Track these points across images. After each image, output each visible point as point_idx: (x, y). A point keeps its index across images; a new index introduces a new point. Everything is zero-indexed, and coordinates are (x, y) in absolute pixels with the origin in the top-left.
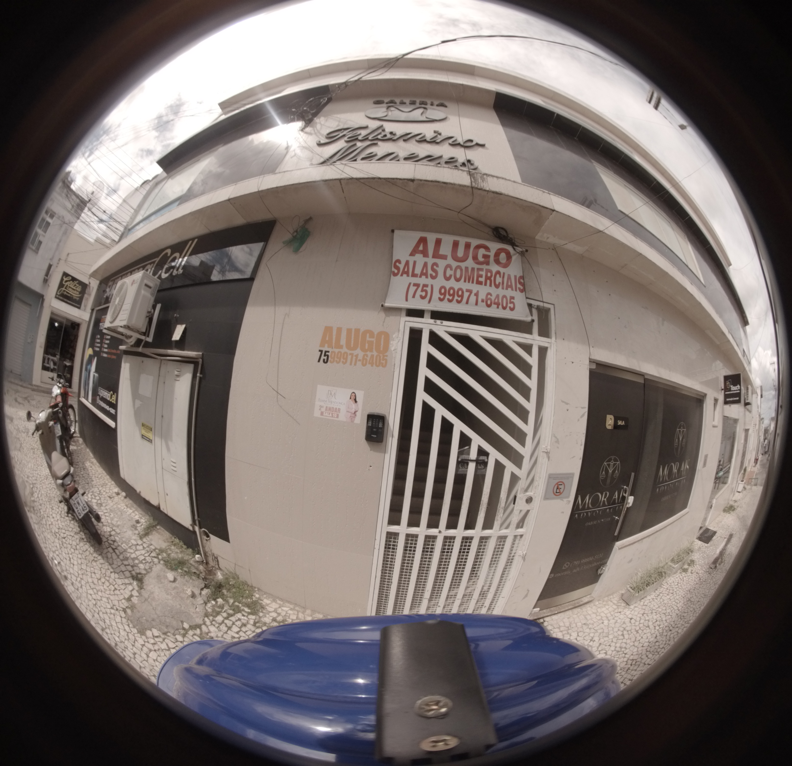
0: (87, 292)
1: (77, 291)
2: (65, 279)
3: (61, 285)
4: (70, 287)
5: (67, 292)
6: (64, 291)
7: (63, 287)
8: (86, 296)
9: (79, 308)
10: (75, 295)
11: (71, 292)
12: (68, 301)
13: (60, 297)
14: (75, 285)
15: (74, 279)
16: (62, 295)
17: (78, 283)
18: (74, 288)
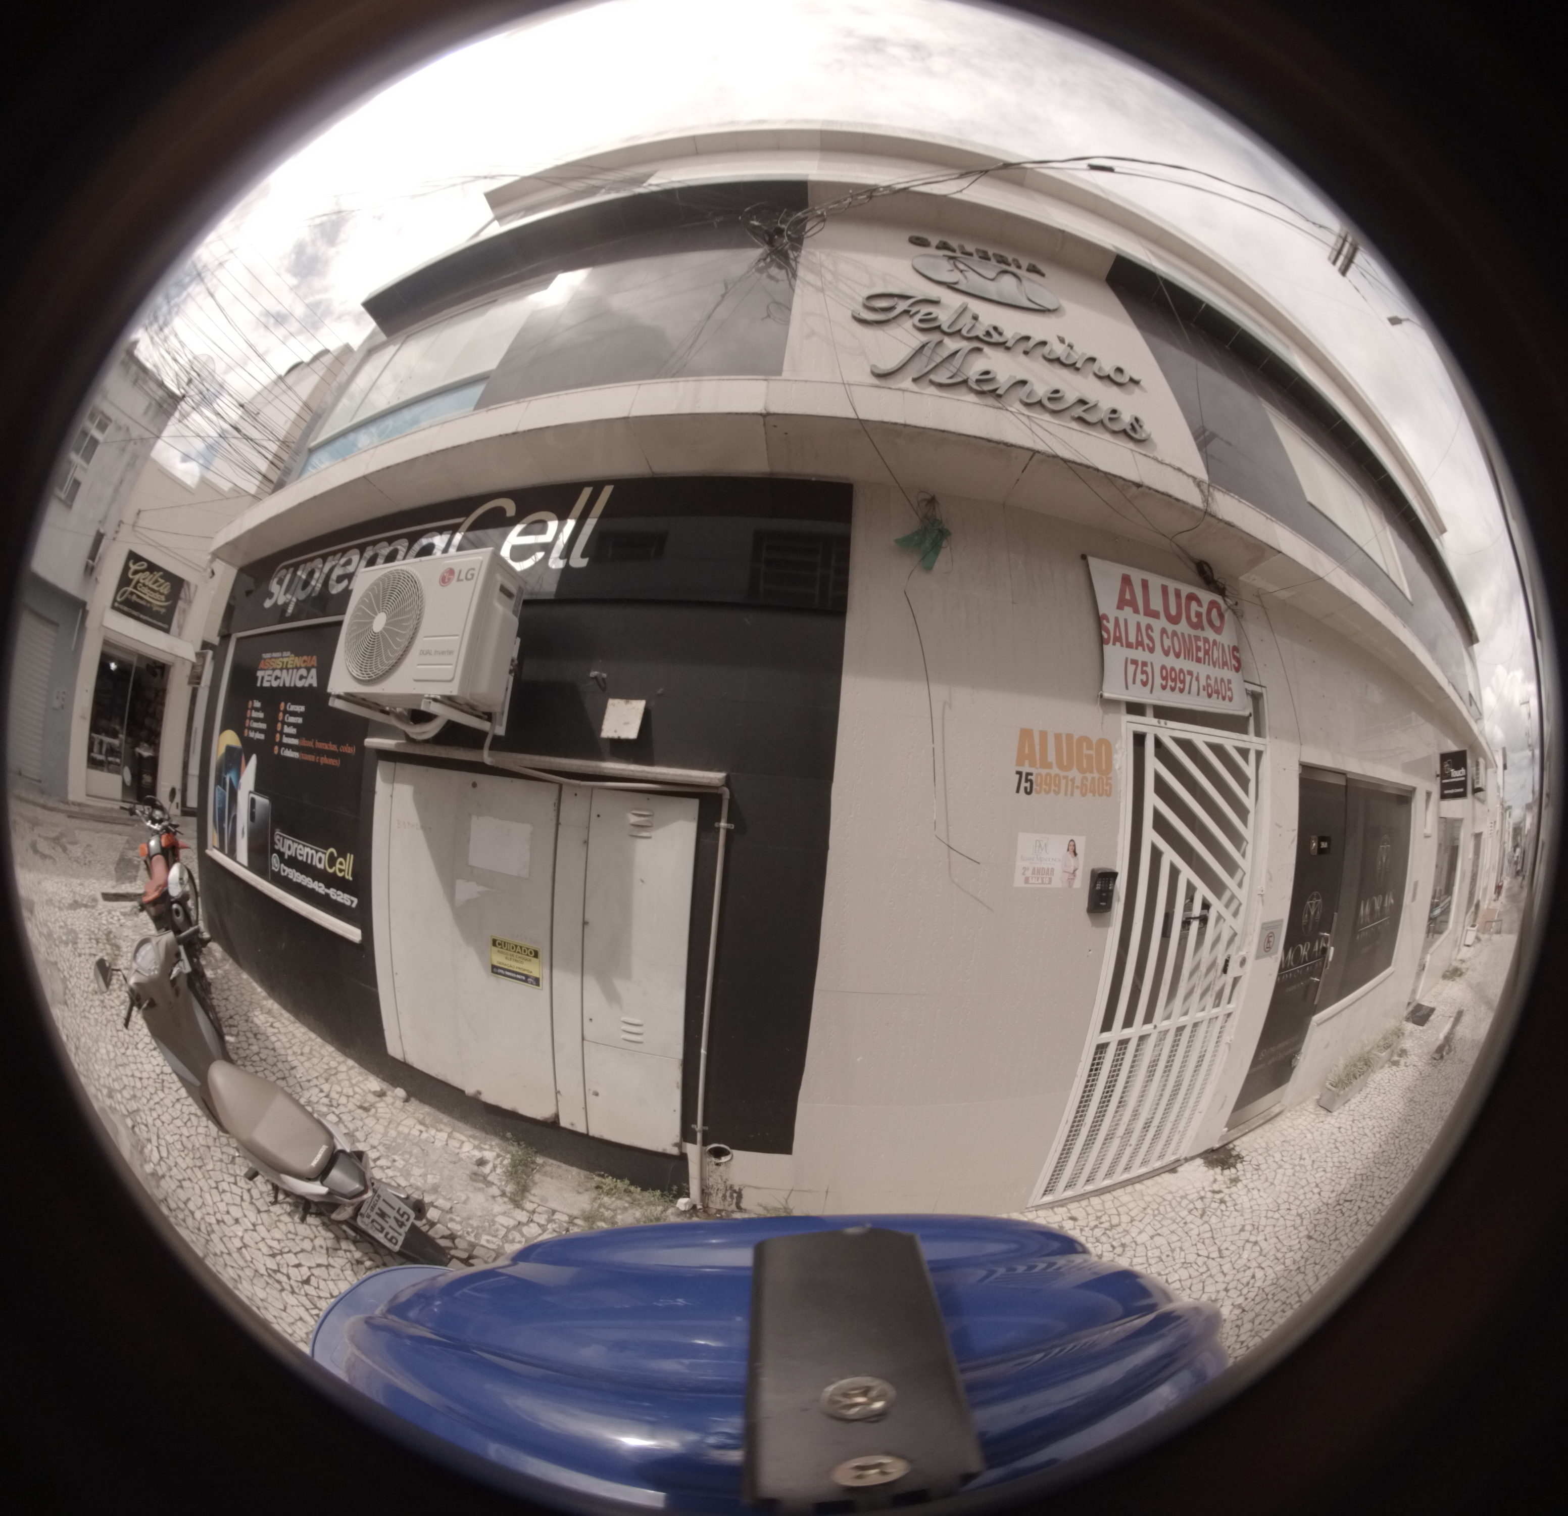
0: (182, 595)
1: (161, 594)
2: (133, 567)
3: (124, 581)
4: (144, 585)
5: (139, 597)
6: (132, 593)
7: (128, 585)
8: (180, 604)
9: (167, 631)
10: (158, 602)
11: (147, 596)
12: (142, 616)
13: (121, 607)
14: (156, 581)
15: (152, 567)
16: (128, 602)
17: (161, 577)
18: (155, 587)
